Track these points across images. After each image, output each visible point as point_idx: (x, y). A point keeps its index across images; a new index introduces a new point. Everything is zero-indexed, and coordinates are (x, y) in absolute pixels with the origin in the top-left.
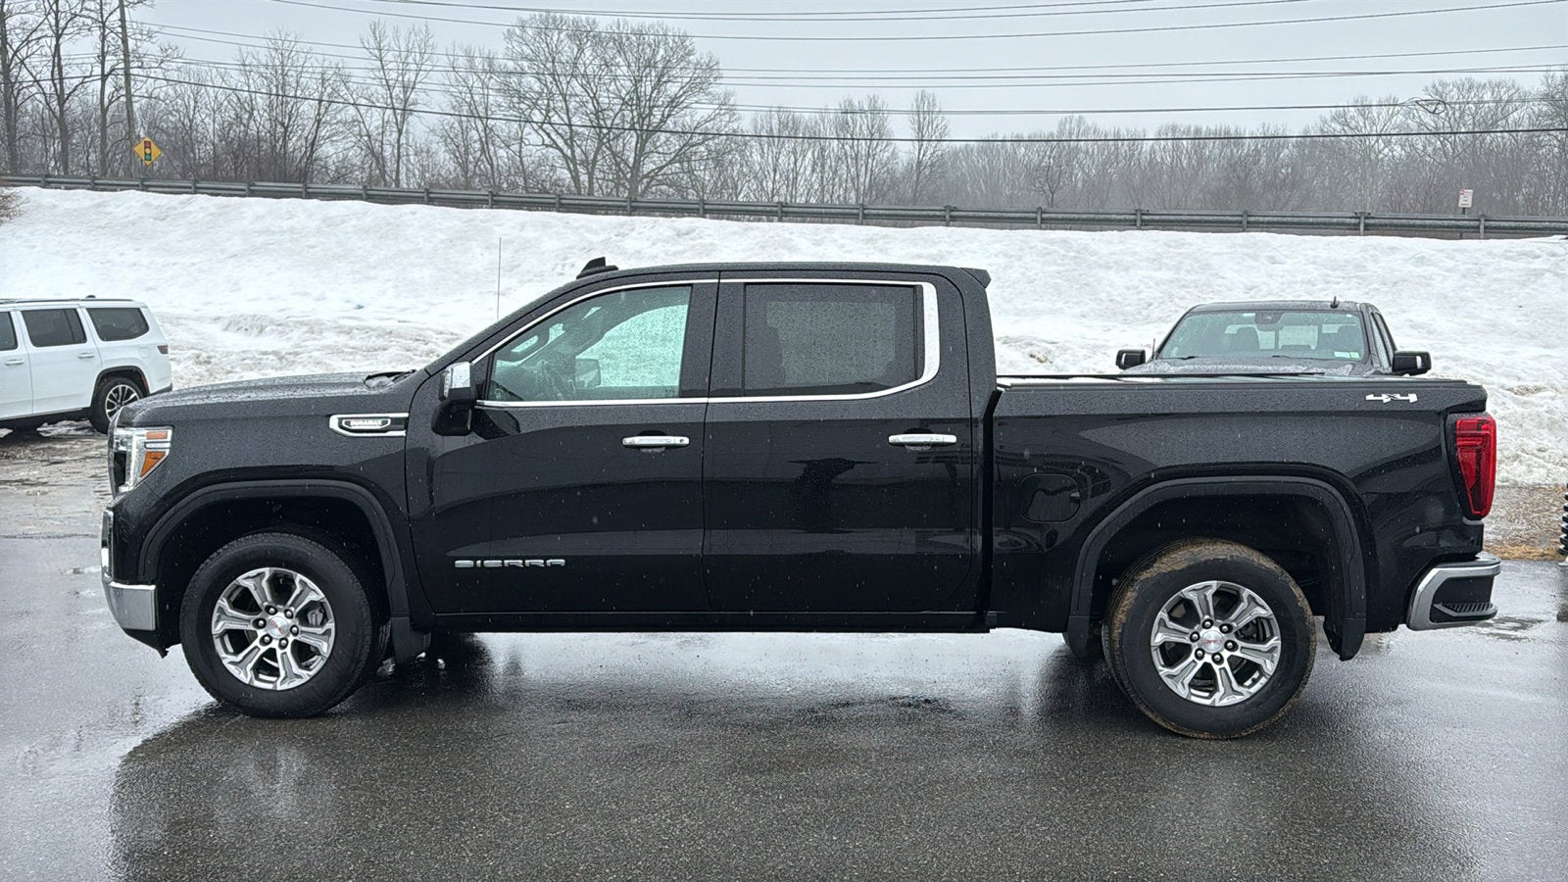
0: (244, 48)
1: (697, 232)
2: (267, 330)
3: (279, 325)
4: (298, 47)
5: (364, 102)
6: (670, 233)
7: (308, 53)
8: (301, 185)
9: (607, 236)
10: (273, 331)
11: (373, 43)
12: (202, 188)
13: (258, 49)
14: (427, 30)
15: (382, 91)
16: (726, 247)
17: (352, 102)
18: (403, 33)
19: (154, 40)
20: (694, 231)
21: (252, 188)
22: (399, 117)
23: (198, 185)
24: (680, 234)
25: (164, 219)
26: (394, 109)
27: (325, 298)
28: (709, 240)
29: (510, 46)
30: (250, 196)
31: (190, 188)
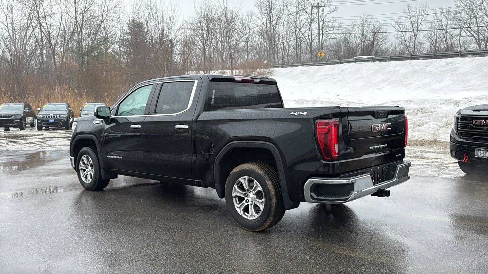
0: (353, 20)
1: (454, 63)
2: (304, 103)
3: (307, 102)
4: (369, 17)
5: (404, 30)
6: (444, 64)
7: (372, 19)
8: (339, 60)
9: (422, 67)
10: (305, 103)
11: (407, 11)
12: (316, 64)
13: (357, 20)
14: (426, 3)
15: (411, 26)
16: (463, 67)
17: (400, 31)
18: (418, 6)
19: (336, 22)
20: (453, 62)
21: (327, 63)
22: (415, 33)
23: (315, 63)
24: (448, 64)
25: (303, 74)
26: (414, 31)
27: (330, 93)
28: (458, 65)
29: (456, 4)
30: (327, 65)
31: (312, 64)
